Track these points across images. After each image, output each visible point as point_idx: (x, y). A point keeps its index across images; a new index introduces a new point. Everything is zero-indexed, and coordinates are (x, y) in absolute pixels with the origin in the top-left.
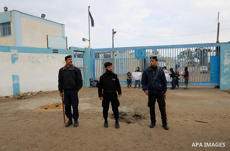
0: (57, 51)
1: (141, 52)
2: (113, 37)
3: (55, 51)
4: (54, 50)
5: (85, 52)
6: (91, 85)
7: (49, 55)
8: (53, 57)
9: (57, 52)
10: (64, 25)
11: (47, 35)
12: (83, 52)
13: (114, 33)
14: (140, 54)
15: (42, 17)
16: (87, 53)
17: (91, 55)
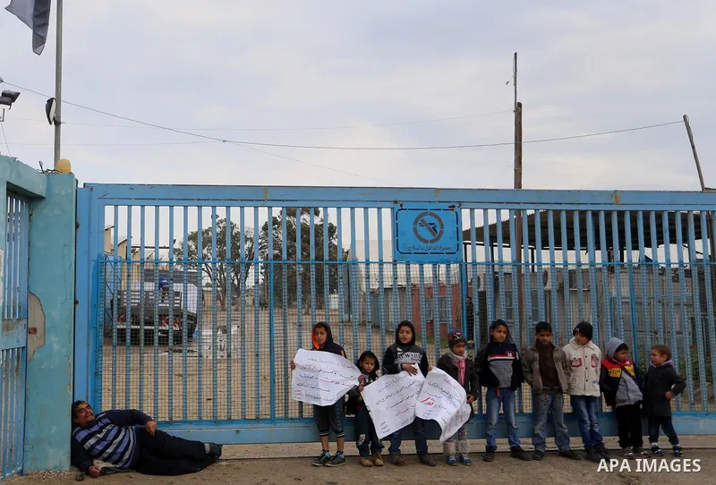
1: (433, 220)
5: (41, 204)
12: (31, 199)
14: (428, 236)
16: (57, 212)
17: (77, 226)
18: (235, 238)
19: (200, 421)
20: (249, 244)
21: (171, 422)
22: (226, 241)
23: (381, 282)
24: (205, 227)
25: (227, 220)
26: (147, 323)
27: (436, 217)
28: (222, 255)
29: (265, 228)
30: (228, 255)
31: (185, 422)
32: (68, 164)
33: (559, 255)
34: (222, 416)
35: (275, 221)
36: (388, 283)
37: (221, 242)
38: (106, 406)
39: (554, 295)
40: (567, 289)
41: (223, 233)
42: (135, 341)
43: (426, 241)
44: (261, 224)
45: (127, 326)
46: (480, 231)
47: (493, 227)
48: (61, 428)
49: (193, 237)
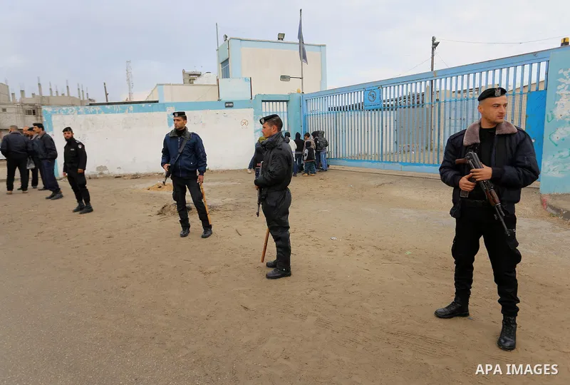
2: (433, 56)
3: (229, 105)
5: (289, 102)
7: (218, 111)
8: (225, 115)
10: (324, 46)
13: (435, 45)
14: (372, 99)
15: (279, 39)
17: (301, 106)
43: (371, 101)
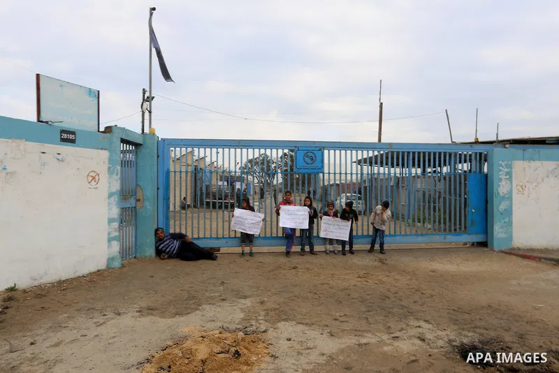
0: (71, 137)
1: (311, 154)
3: (68, 137)
4: (63, 131)
5: (141, 148)
6: (159, 253)
7: (48, 147)
8: (60, 157)
9: (73, 141)
11: (38, 76)
12: (137, 145)
14: (309, 161)
16: (148, 150)
17: (158, 156)
18: (268, 162)
19: (211, 238)
20: (274, 165)
21: (198, 238)
22: (264, 163)
23: (329, 182)
24: (255, 157)
25: (265, 154)
26: (219, 199)
27: (313, 153)
28: (262, 169)
29: (281, 158)
30: (265, 170)
31: (205, 238)
32: (154, 130)
33: (398, 170)
34: (220, 236)
35: (285, 154)
36: (332, 182)
37: (263, 163)
38: (172, 231)
39: (395, 188)
40: (400, 185)
41: (263, 160)
42: (214, 207)
43: (308, 164)
44: (279, 156)
45: (211, 200)
46: (365, 160)
47: (371, 158)
48: (151, 240)
49: (250, 161)
